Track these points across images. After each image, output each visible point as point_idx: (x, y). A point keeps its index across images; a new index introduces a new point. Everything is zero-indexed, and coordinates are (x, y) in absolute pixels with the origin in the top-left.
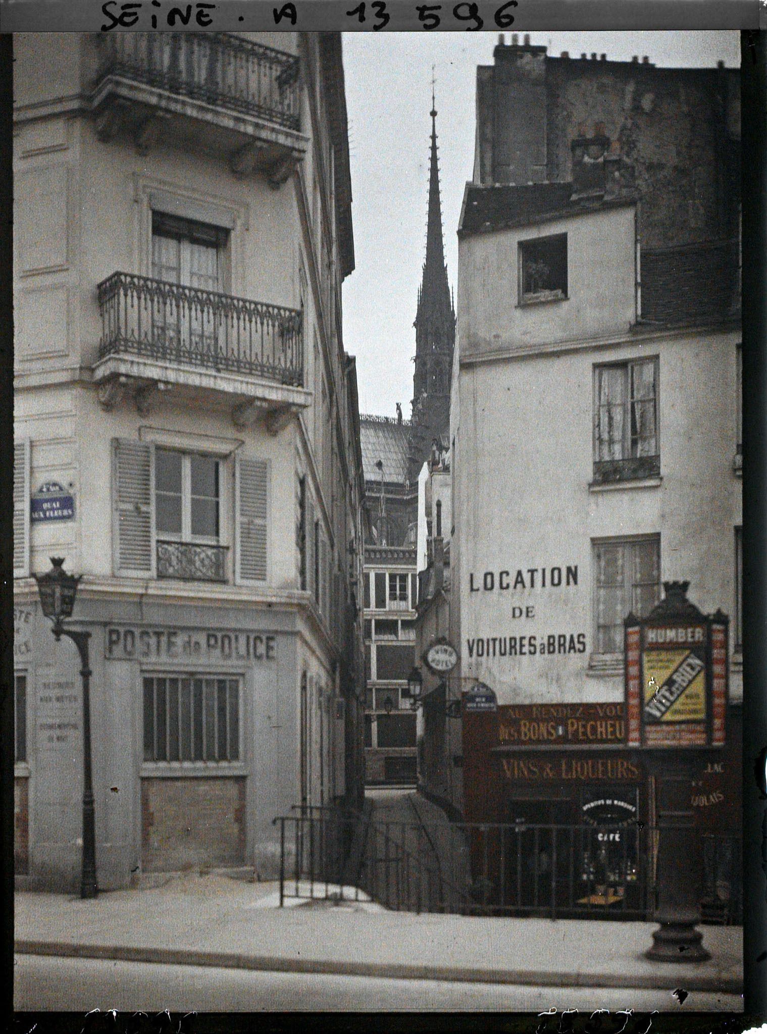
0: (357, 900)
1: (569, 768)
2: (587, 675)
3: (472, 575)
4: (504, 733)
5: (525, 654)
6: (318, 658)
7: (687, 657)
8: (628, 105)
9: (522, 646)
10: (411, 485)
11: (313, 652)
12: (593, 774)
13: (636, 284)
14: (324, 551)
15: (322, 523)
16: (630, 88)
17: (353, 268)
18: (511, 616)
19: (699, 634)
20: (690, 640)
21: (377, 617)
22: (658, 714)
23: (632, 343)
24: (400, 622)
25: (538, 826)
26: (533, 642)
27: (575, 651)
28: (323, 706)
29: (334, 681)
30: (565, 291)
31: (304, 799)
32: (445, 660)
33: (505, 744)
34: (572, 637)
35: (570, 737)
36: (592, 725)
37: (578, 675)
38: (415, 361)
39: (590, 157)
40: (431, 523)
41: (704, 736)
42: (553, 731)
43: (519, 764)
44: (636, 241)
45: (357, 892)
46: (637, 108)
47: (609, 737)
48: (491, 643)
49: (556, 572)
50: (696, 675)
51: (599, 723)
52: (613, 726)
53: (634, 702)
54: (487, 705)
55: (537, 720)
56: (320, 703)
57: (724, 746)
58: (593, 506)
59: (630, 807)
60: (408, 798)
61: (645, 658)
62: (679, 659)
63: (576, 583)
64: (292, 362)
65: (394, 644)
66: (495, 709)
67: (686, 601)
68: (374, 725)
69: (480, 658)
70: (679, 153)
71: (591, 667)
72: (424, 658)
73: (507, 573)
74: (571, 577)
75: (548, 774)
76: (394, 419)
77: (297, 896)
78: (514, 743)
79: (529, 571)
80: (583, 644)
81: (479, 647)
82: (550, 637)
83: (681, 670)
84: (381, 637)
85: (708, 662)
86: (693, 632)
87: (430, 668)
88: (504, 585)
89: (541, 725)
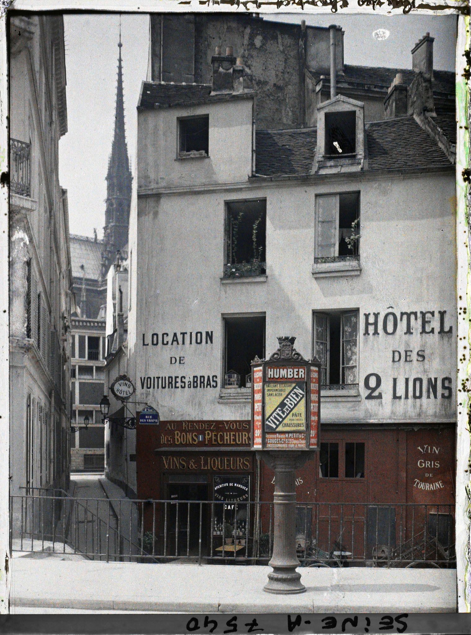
0: (64, 553)
1: (206, 463)
2: (218, 403)
3: (144, 335)
4: (164, 439)
5: (178, 387)
6: (39, 387)
7: (294, 388)
8: (246, 42)
9: (176, 382)
10: (103, 281)
11: (36, 381)
12: (221, 467)
13: (253, 151)
14: (44, 315)
15: (43, 295)
16: (248, 31)
17: (67, 131)
18: (170, 363)
19: (302, 372)
20: (296, 377)
21: (80, 364)
22: (274, 426)
23: (249, 189)
24: (94, 367)
25: (189, 502)
26: (183, 380)
27: (211, 387)
28: (42, 419)
29: (50, 403)
30: (207, 152)
31: (28, 482)
32: (125, 390)
33: (164, 447)
34: (209, 377)
35: (207, 442)
36: (221, 435)
37: (213, 402)
38: (106, 202)
39: (223, 69)
40: (116, 304)
41: (304, 442)
42: (196, 439)
43: (173, 459)
44: (253, 123)
45: (64, 545)
46: (252, 44)
47: (232, 443)
48: (156, 380)
49: (199, 335)
50: (300, 401)
51: (225, 434)
52: (234, 435)
53: (258, 418)
54: (152, 421)
55: (186, 431)
56: (40, 418)
57: (317, 448)
58: (223, 293)
59: (244, 488)
60: (100, 481)
61: (266, 388)
62: (288, 389)
63: (212, 342)
64: (22, 178)
65: (91, 381)
66: (158, 424)
67: (293, 350)
68: (77, 434)
69: (148, 390)
70: (277, 76)
71: (221, 397)
72: (112, 389)
73: (167, 335)
74: (208, 339)
75: (192, 466)
76: (92, 239)
77: (22, 551)
78: (171, 445)
79: (181, 333)
80: (216, 382)
81: (147, 382)
82: (194, 377)
83: (289, 397)
84: (82, 377)
85: (308, 392)
86: (298, 372)
87: (115, 395)
88: (165, 342)
89: (188, 434)
